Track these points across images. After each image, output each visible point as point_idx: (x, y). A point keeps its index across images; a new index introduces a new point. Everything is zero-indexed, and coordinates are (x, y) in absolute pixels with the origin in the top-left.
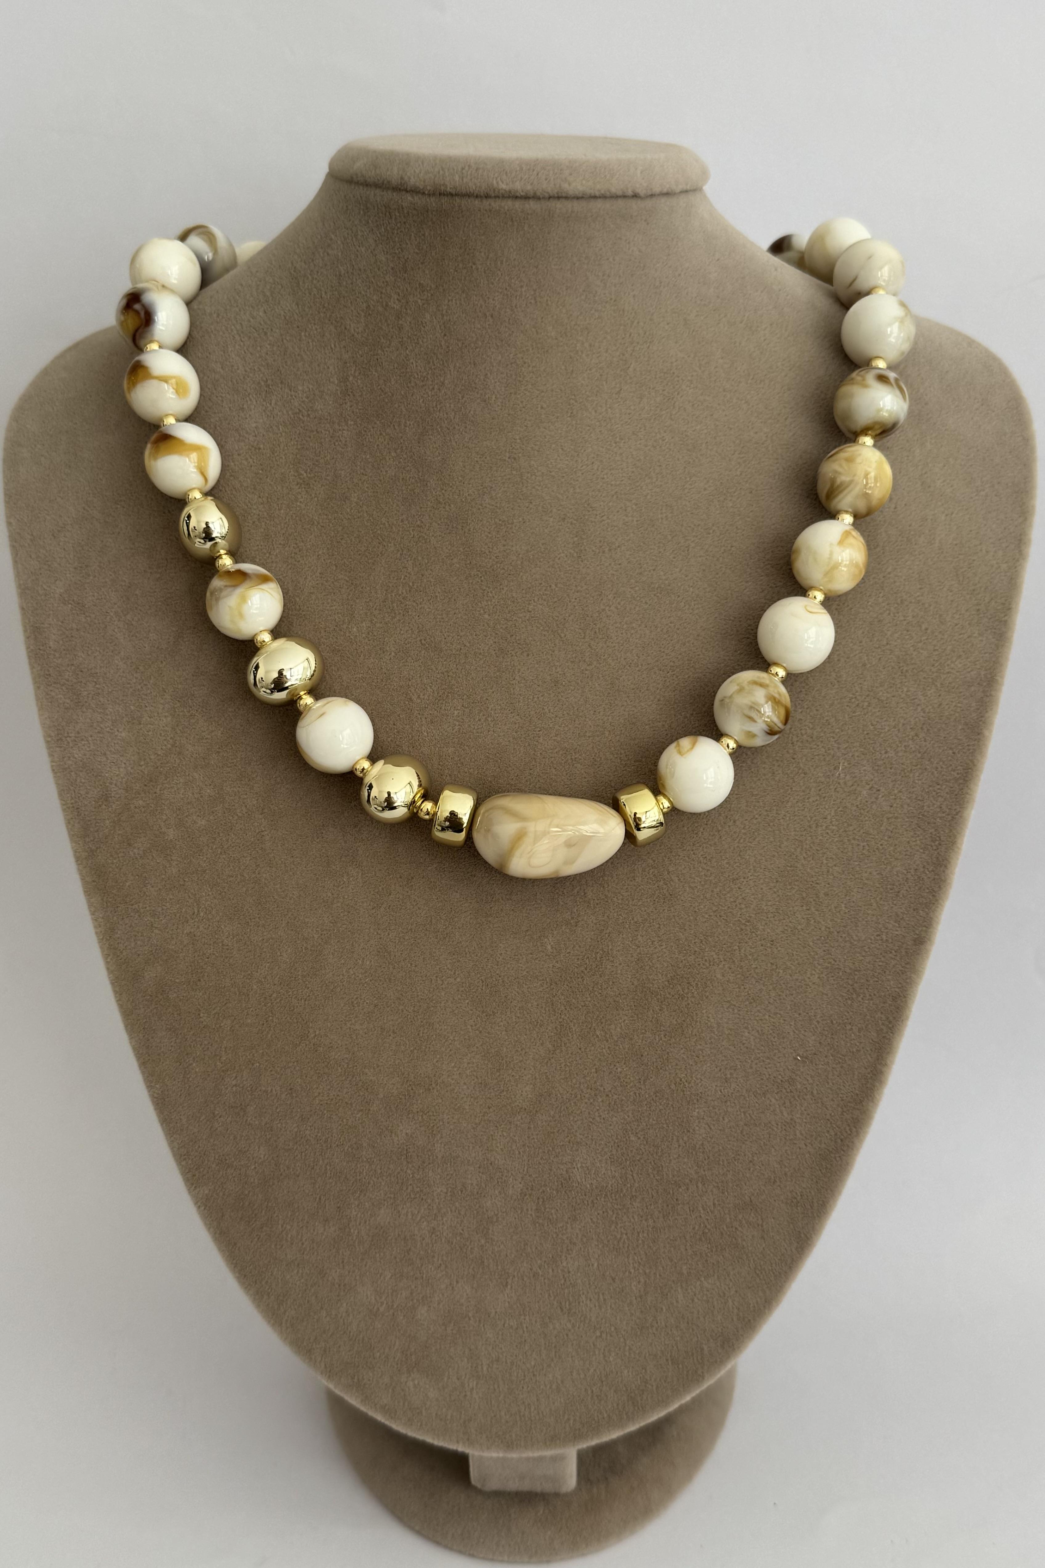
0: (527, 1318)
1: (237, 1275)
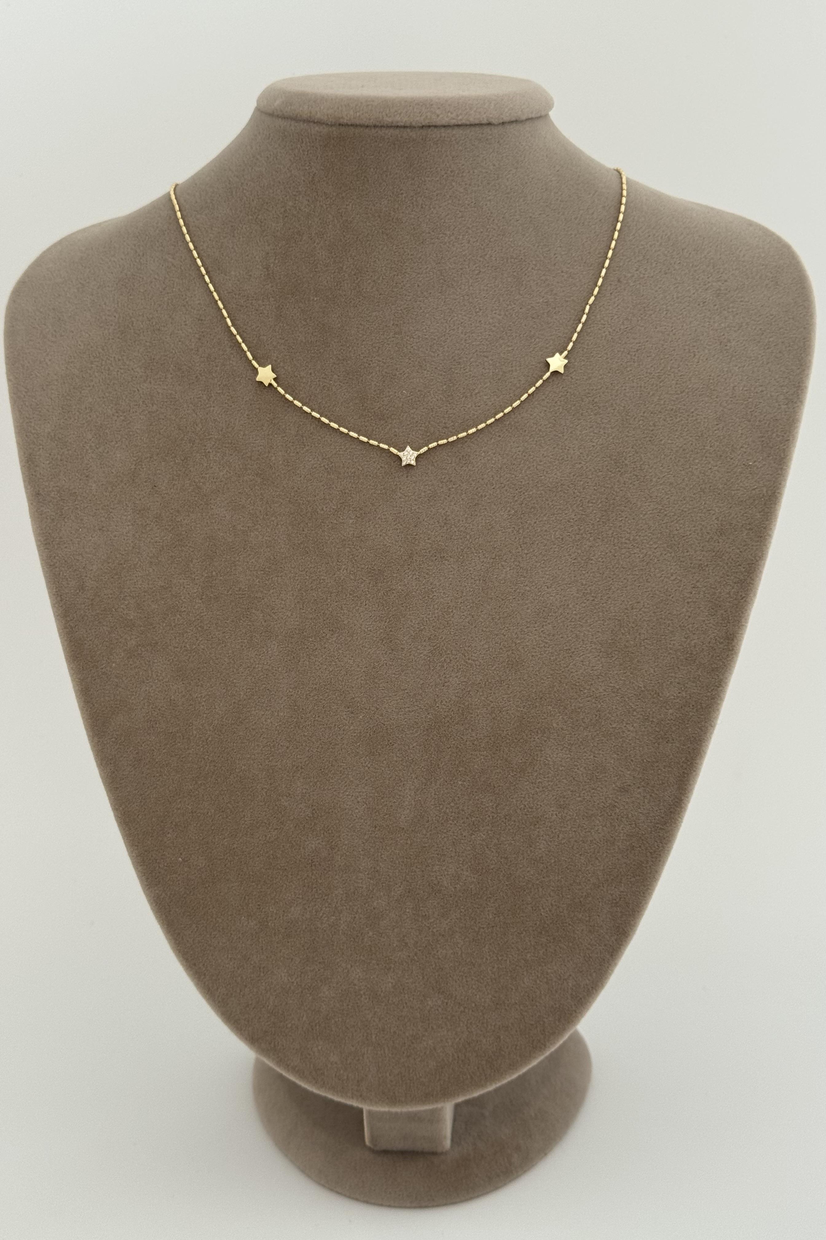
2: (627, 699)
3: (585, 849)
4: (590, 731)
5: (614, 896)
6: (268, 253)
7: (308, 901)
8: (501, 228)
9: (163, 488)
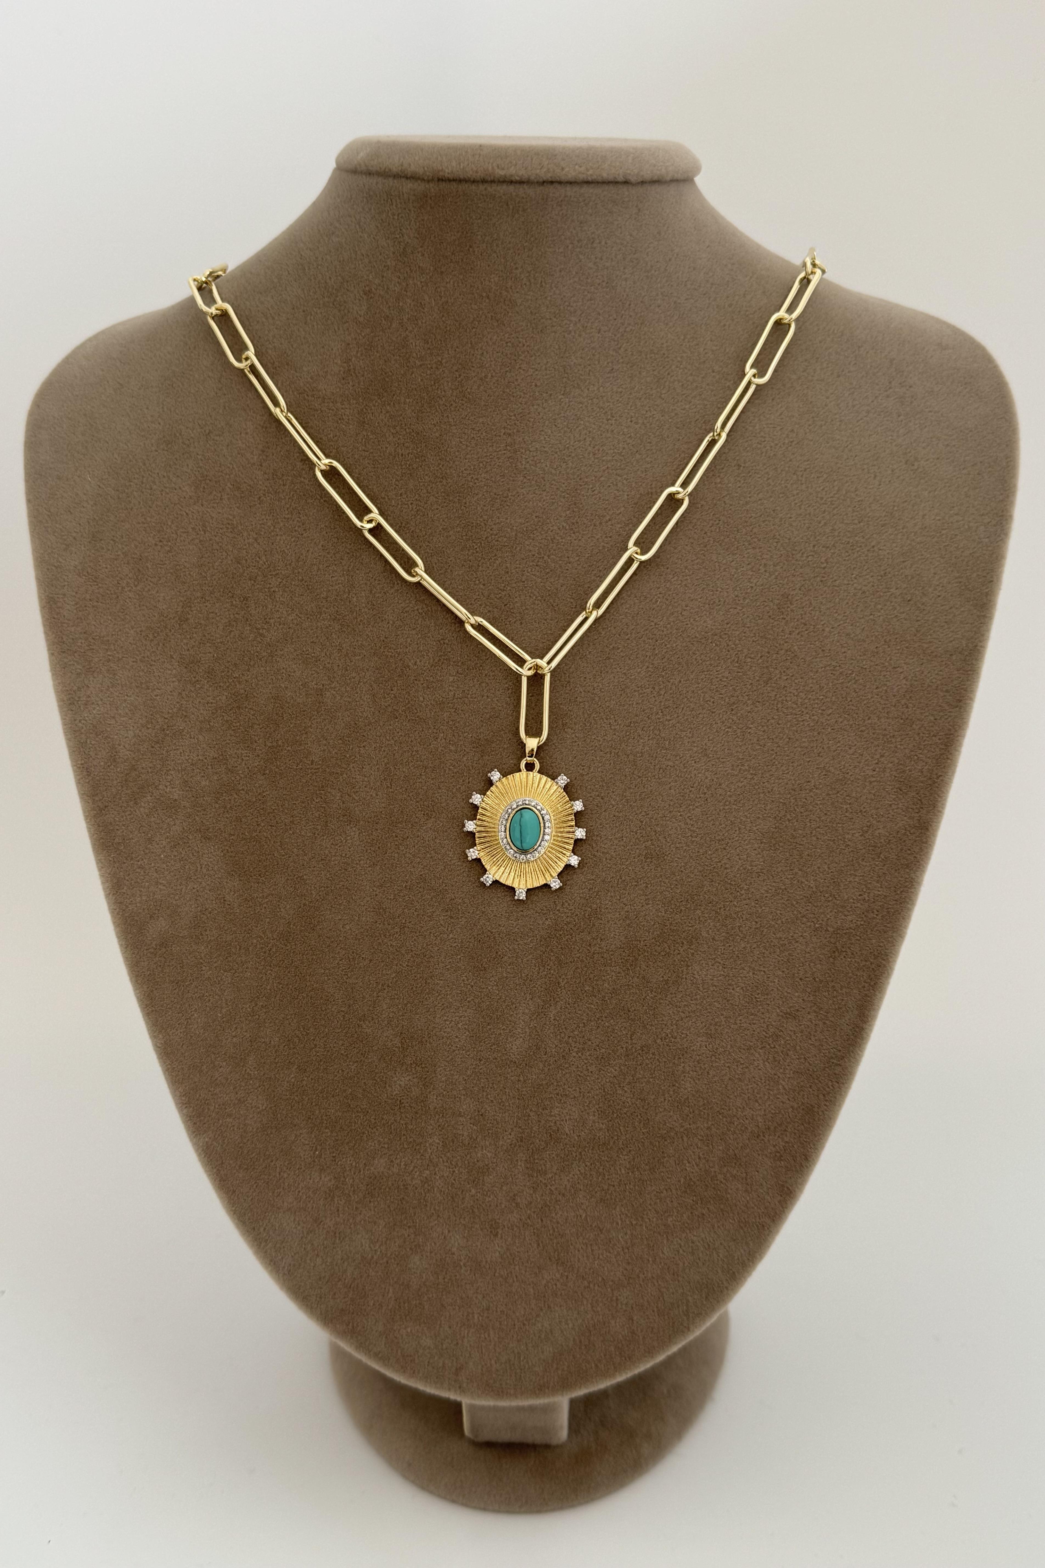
0: (517, 1268)
1: (236, 1221)
2: (795, 903)
3: (742, 1089)
4: (748, 943)
5: (777, 1147)
6: (349, 344)
7: (394, 1151)
8: (639, 315)
9: (218, 636)
